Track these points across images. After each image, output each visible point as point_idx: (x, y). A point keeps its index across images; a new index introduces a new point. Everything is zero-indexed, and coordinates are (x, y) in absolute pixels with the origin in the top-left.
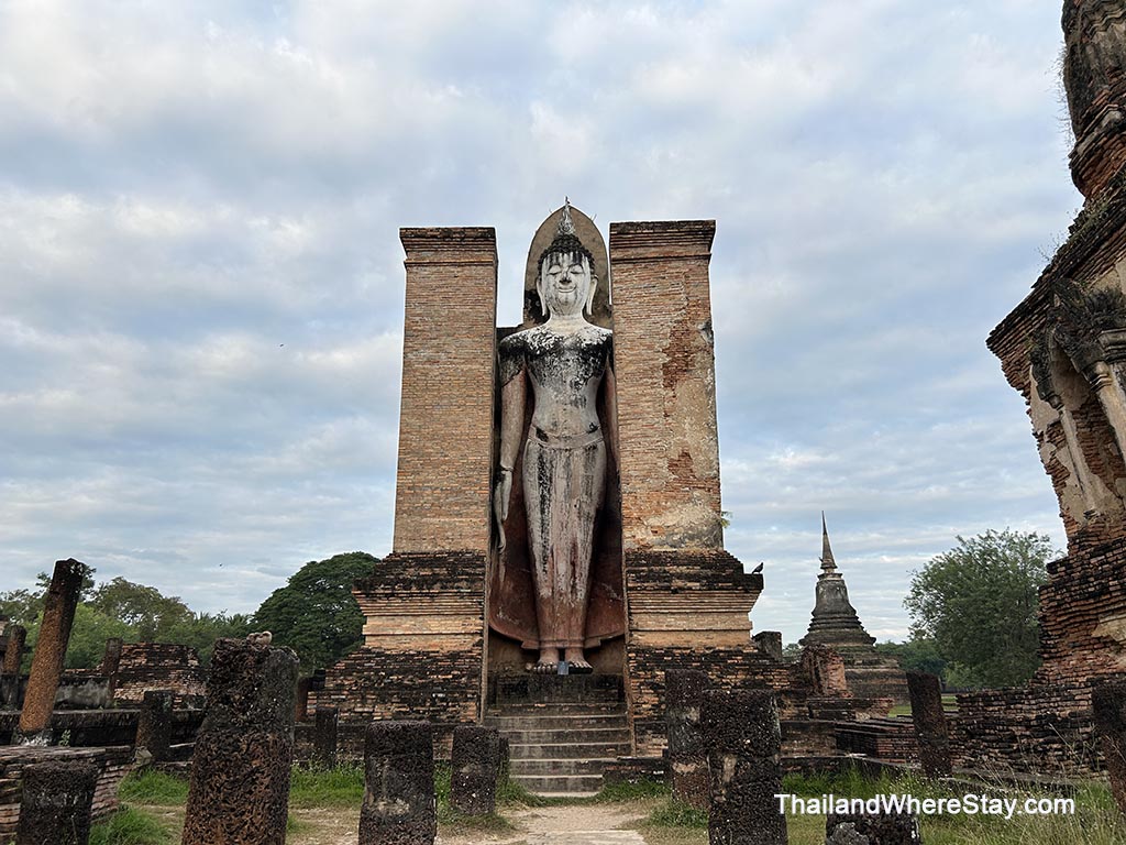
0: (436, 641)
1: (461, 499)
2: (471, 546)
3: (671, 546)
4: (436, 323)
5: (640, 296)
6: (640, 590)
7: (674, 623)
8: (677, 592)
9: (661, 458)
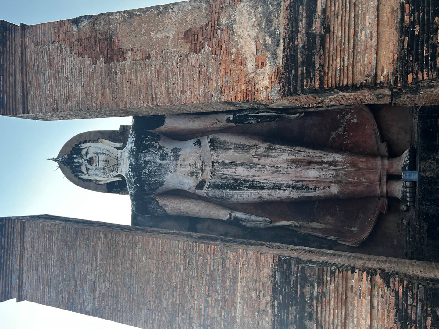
2: (268, 271)
3: (278, 45)
4: (64, 280)
6: (324, 73)
7: (368, 31)
8: (329, 26)
9: (188, 61)
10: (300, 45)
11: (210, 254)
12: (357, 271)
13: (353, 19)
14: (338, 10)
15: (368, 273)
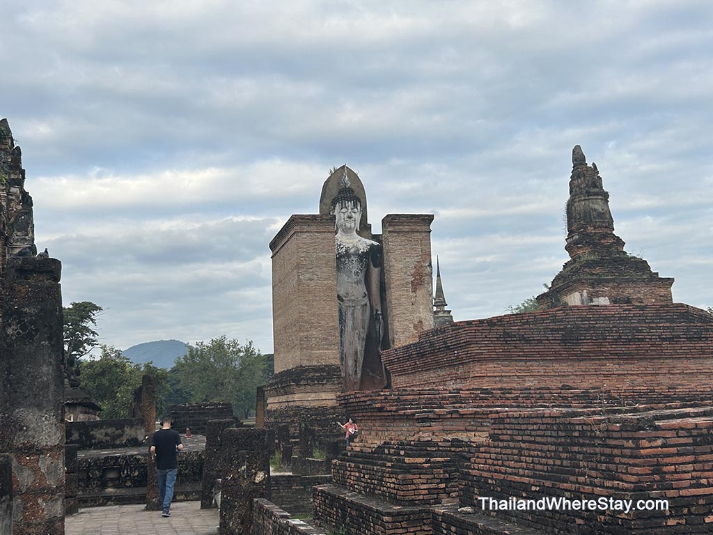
0: (324, 402)
1: (328, 342)
2: (333, 363)
4: (311, 261)
5: (401, 249)
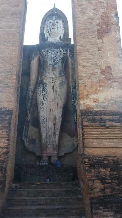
1: (2, 85)
2: (6, 106)
3: (103, 108)
6: (89, 127)
7: (107, 144)
8: (109, 128)
9: (97, 68)
10: (102, 117)
11: (12, 81)
12: (8, 142)
13: (112, 138)
14: (116, 132)
15: (7, 146)
